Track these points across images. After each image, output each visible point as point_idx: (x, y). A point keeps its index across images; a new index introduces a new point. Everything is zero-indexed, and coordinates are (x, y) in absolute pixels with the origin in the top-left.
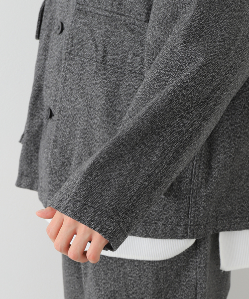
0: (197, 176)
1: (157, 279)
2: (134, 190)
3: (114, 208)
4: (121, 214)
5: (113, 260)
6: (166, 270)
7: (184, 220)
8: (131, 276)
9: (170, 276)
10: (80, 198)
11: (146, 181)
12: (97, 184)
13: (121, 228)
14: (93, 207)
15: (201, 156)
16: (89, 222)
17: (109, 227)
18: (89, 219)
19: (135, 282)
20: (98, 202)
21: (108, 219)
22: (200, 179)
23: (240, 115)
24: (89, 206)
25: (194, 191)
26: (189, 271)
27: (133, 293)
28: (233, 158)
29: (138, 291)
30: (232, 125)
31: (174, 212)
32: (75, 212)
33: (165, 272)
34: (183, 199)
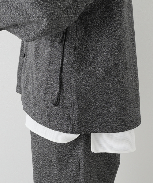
0: (73, 96)
1: (58, 151)
5: (38, 136)
6: (63, 147)
7: (67, 121)
8: (46, 147)
9: (66, 151)
15: (74, 86)
19: (48, 150)
22: (74, 99)
23: (100, 66)
25: (72, 105)
26: (76, 150)
27: (47, 156)
28: (95, 89)
29: (49, 156)
30: (96, 71)
31: (62, 116)
33: (62, 148)
34: (67, 109)
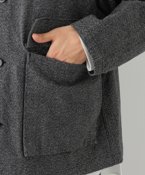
2: (118, 46)
3: (105, 49)
4: (106, 54)
10: (93, 34)
11: (126, 45)
12: (105, 32)
13: (103, 62)
14: (96, 42)
16: (90, 48)
17: (98, 57)
18: (91, 47)
20: (100, 41)
21: (99, 53)
24: (94, 41)
32: (86, 39)
